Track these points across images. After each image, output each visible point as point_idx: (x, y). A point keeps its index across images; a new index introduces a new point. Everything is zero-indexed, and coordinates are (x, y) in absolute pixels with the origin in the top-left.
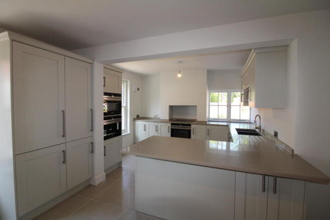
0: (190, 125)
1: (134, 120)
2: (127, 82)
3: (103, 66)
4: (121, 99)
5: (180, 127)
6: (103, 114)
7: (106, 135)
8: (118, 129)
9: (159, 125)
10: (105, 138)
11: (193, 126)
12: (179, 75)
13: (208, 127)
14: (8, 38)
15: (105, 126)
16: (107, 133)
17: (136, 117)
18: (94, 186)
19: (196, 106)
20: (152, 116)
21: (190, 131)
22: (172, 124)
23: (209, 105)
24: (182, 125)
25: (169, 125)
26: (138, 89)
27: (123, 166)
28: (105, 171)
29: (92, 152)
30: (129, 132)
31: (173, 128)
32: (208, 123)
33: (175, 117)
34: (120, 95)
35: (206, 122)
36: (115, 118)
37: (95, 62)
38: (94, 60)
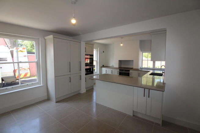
0: (129, 71)
1: (101, 67)
2: (97, 48)
3: (85, 43)
4: (93, 57)
5: (124, 72)
6: (85, 64)
7: (86, 73)
8: (92, 70)
9: (113, 70)
10: (86, 74)
11: (131, 71)
12: (122, 45)
13: (139, 72)
14: (52, 37)
15: (86, 69)
16: (87, 72)
17: (102, 66)
18: (81, 94)
19: (133, 60)
20: (111, 66)
21: (129, 74)
22: (120, 70)
23: (142, 60)
24: (125, 70)
25: (118, 70)
26: (104, 52)
27: (94, 88)
28: (86, 88)
29: (80, 79)
30: (98, 73)
31: (120, 72)
32: (139, 70)
33: (123, 66)
34: (93, 55)
35: (138, 69)
36: (90, 66)
37: (82, 42)
38: (81, 41)
